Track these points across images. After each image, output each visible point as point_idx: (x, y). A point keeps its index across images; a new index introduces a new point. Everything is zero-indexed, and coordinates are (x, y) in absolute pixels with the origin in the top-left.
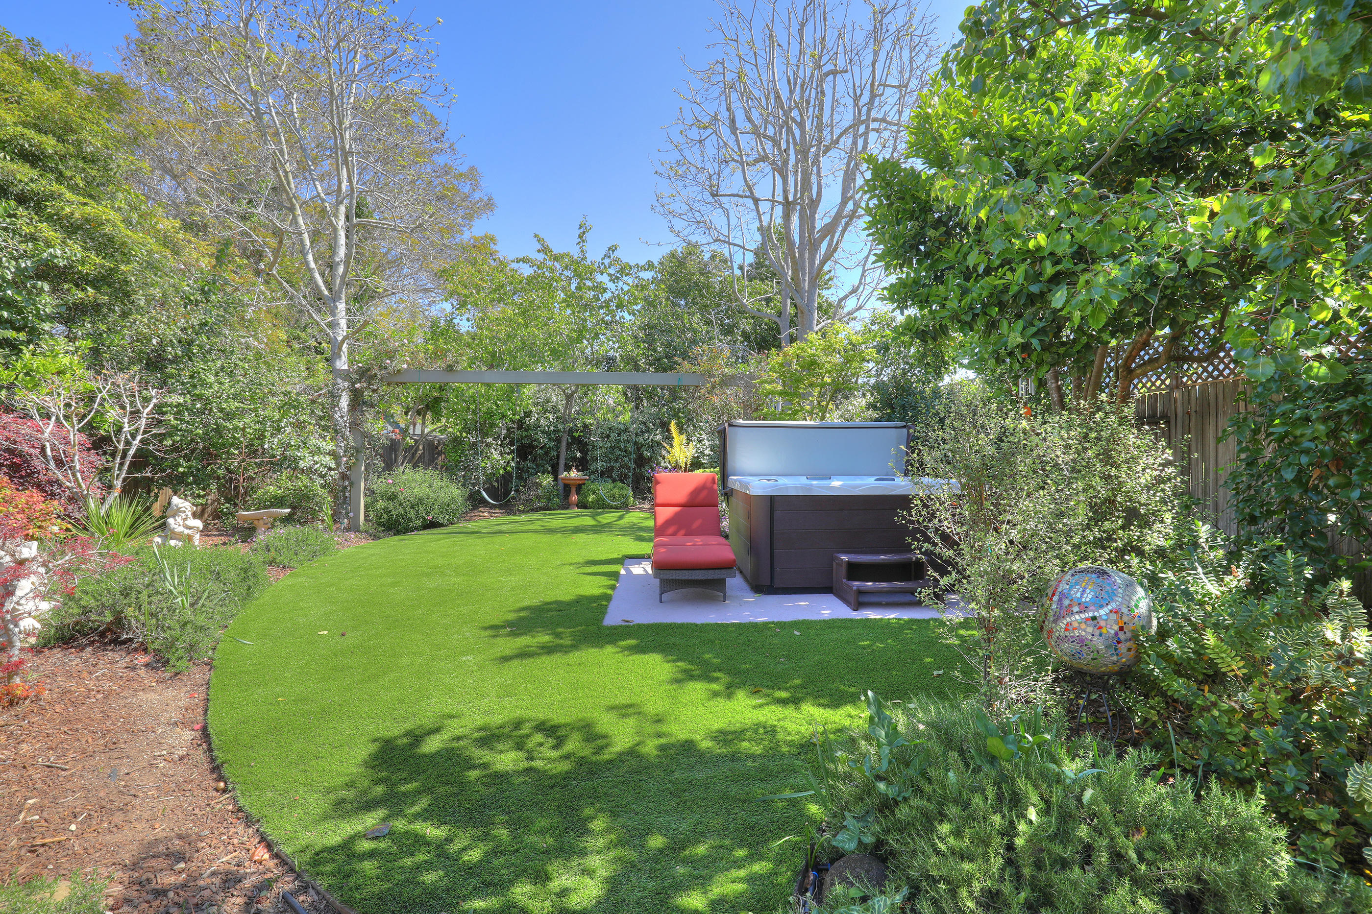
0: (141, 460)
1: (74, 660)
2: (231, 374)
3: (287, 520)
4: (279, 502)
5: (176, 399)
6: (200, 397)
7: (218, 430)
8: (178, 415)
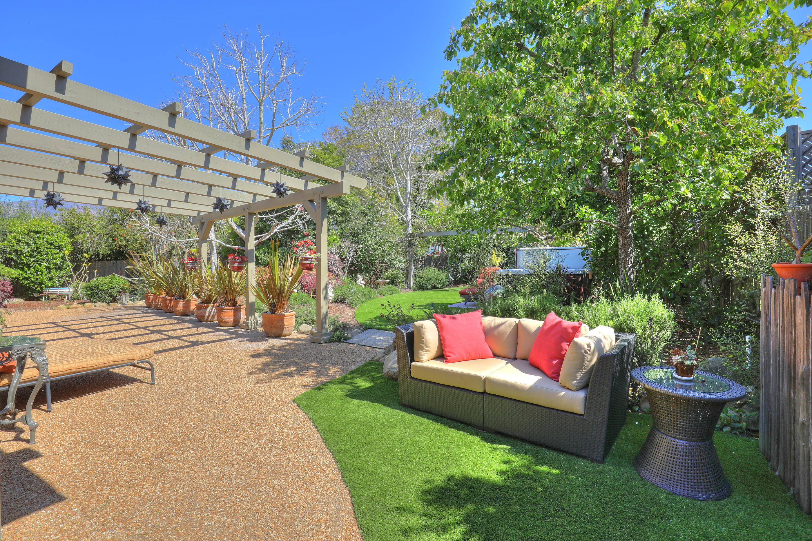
0: (352, 265)
1: (337, 305)
2: (375, 237)
3: (389, 284)
4: (388, 278)
5: (361, 246)
6: (367, 245)
7: (372, 255)
8: (361, 251)
